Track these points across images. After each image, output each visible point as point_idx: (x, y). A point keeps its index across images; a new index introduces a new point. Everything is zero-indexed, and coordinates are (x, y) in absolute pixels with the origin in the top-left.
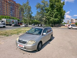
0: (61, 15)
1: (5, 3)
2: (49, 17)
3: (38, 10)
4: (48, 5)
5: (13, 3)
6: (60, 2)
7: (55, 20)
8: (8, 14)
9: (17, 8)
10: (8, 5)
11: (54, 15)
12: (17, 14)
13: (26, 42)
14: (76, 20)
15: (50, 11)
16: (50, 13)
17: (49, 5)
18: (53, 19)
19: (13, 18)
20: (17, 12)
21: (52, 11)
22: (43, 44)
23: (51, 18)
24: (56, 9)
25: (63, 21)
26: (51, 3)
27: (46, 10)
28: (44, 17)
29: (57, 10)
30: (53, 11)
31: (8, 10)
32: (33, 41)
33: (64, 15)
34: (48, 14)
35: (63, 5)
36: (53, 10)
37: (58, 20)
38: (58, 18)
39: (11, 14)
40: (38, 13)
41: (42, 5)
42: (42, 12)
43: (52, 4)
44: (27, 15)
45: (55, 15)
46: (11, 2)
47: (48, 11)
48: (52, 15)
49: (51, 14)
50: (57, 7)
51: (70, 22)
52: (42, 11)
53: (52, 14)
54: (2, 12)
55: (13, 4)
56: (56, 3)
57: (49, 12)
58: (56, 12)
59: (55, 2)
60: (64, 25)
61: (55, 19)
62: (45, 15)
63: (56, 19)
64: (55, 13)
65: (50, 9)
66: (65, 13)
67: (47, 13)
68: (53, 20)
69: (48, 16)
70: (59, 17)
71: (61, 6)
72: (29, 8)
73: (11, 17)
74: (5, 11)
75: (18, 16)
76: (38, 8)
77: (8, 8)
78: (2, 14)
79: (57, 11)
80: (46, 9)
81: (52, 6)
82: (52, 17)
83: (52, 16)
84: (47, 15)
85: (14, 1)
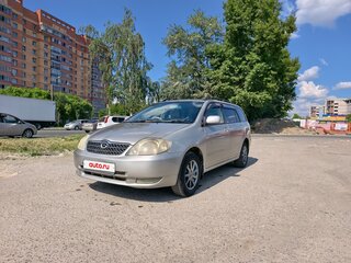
0: (280, 75)
1: (29, 32)
2: (226, 86)
3: (175, 57)
4: (221, 35)
5: (63, 31)
6: (276, 21)
7: (254, 99)
8: (42, 80)
9: (80, 53)
10: (42, 44)
11: (248, 79)
12: (79, 82)
13: (126, 146)
14: (347, 102)
15: (231, 60)
16: (232, 70)
17: (224, 31)
18: (243, 93)
19: (63, 97)
20: (79, 73)
21: (241, 61)
22: (205, 170)
23: (236, 89)
24: (256, 48)
25: (289, 108)
26: (235, 22)
27: (211, 55)
28: (202, 89)
29: (261, 52)
30: (244, 59)
31: (42, 63)
32: (160, 141)
33: (295, 77)
34: (220, 73)
35: (289, 32)
36: (241, 53)
37: (270, 98)
38: (268, 89)
39: (54, 79)
40: (176, 73)
41: (194, 34)
42: (191, 64)
43: (238, 28)
44: (126, 78)
45: (253, 78)
46: (57, 28)
47: (221, 61)
48: (237, 75)
49: (237, 71)
50: (263, 39)
51: (321, 113)
52: (192, 60)
53: (240, 72)
54: (14, 72)
55: (64, 37)
56: (258, 25)
57: (224, 66)
58: (258, 62)
59: (253, 18)
60: (298, 124)
61: (253, 95)
62: (208, 80)
63: (258, 97)
64: (252, 67)
65: (231, 51)
66: (297, 70)
67: (216, 68)
68: (245, 98)
69: (223, 81)
70: (270, 85)
71: (278, 35)
72: (133, 45)
73: (56, 93)
74: (29, 70)
75: (87, 91)
76: (173, 47)
77: (42, 54)
78: (14, 82)
79: (263, 60)
80: (212, 53)
81: (239, 39)
82: (242, 87)
83: (240, 83)
84: (215, 79)
85: (67, 25)
